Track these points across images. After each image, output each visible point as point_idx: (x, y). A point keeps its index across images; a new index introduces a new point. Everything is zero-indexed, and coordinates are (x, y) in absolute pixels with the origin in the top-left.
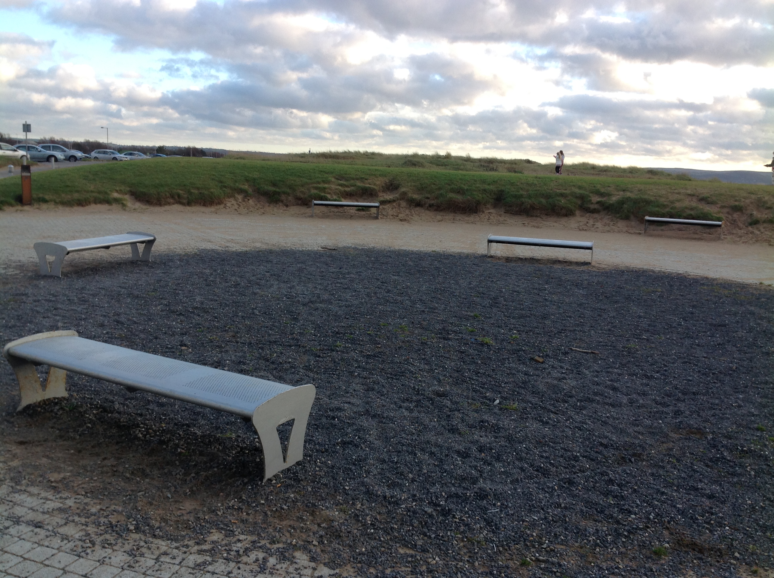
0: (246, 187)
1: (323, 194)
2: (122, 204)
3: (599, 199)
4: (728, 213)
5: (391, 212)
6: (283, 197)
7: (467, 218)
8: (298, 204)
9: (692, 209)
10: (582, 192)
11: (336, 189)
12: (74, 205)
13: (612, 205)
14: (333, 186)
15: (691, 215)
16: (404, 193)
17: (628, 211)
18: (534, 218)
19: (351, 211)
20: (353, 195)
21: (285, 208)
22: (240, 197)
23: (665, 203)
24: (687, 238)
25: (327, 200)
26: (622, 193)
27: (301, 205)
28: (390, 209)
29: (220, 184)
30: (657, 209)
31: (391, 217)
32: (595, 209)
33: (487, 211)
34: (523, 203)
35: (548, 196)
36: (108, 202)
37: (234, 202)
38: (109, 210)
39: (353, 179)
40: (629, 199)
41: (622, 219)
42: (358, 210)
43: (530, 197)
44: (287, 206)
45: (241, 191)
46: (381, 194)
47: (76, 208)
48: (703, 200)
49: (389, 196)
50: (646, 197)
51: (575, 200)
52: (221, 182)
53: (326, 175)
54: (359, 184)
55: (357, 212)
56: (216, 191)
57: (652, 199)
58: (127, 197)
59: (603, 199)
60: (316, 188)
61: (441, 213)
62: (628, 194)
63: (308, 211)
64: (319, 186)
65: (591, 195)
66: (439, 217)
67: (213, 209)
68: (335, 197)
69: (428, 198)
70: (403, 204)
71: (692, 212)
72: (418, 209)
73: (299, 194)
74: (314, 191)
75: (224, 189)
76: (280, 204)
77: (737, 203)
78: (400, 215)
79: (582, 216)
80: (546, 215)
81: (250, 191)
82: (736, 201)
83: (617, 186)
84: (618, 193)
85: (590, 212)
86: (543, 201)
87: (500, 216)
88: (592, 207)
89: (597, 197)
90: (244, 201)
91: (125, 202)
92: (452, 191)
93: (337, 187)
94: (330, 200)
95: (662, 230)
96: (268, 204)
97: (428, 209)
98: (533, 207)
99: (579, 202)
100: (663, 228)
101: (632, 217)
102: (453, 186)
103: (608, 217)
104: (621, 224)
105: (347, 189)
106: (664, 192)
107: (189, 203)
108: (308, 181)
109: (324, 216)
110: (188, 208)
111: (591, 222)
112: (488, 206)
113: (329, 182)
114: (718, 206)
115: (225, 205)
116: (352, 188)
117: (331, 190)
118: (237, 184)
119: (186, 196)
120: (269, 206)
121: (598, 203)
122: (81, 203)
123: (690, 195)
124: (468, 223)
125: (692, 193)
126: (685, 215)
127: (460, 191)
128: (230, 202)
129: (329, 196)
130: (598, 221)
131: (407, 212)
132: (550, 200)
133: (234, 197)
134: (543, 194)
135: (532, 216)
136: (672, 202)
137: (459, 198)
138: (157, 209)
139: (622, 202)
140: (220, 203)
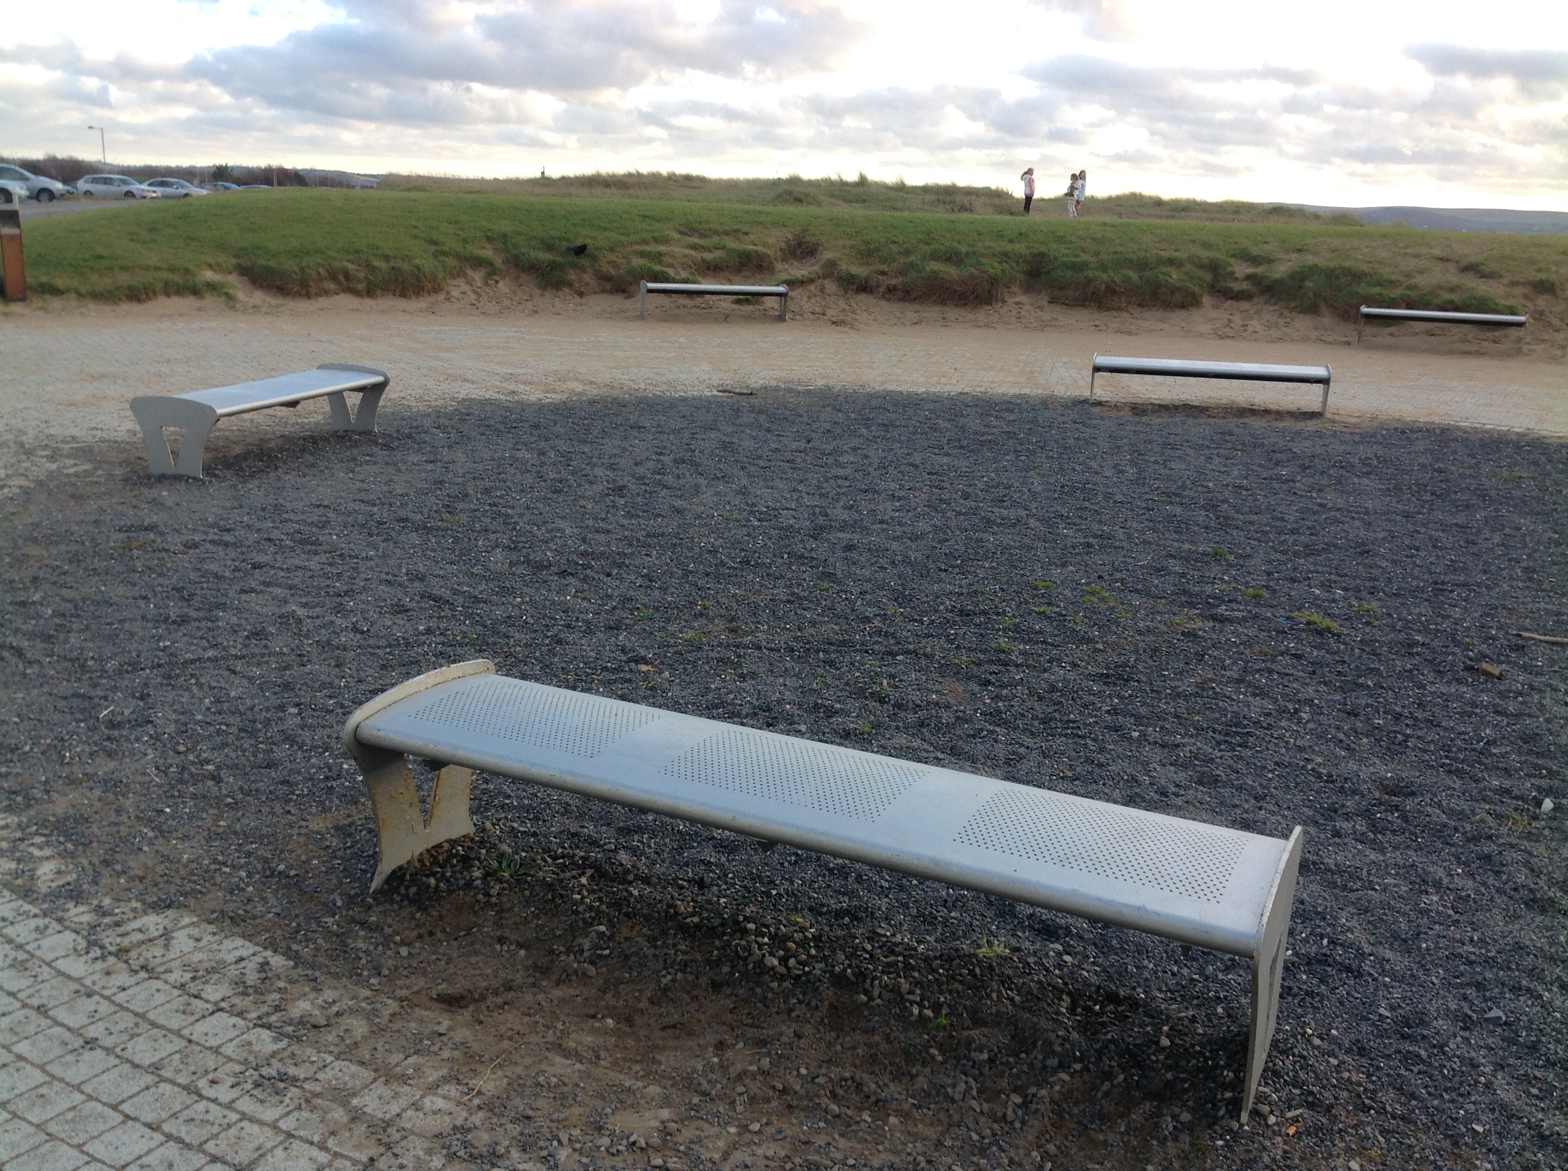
0: (488, 253)
1: (657, 268)
2: (227, 294)
3: (1250, 270)
4: (1526, 297)
5: (807, 306)
6: (572, 275)
7: (971, 316)
8: (604, 291)
9: (1452, 290)
10: (1212, 254)
11: (685, 256)
12: (120, 300)
13: (1280, 282)
14: (677, 250)
15: (1452, 302)
16: (831, 264)
17: (1315, 295)
18: (1115, 313)
19: (723, 304)
20: (721, 269)
21: (578, 299)
22: (477, 276)
23: (1394, 277)
24: (1451, 353)
25: (667, 281)
26: (1294, 256)
27: (611, 292)
28: (805, 299)
29: (433, 248)
30: (1377, 290)
31: (812, 317)
32: (1243, 291)
33: (1011, 301)
34: (1090, 281)
35: (1142, 265)
36: (194, 291)
37: (465, 287)
38: (199, 309)
39: (717, 233)
40: (1314, 270)
41: (1301, 312)
42: (738, 302)
43: (1104, 267)
44: (581, 294)
45: (478, 263)
46: (779, 266)
47: (126, 307)
48: (1469, 268)
49: (799, 271)
50: (1347, 264)
51: (1199, 272)
52: (434, 242)
53: (657, 226)
54: (731, 243)
55: (734, 306)
56: (428, 264)
57: (1365, 268)
58: (233, 278)
59: (1259, 270)
60: (642, 254)
61: (916, 306)
62: (1310, 259)
63: (631, 305)
64: (648, 248)
65: (1232, 261)
66: (911, 315)
67: (422, 303)
68: (684, 274)
69: (883, 273)
70: (831, 286)
71: (1452, 296)
72: (863, 296)
73: (606, 268)
74: (637, 262)
75: (442, 258)
76: (566, 290)
77: (1543, 276)
78: (830, 312)
79: (1216, 307)
80: (1139, 305)
81: (498, 261)
82: (1539, 270)
83: (1284, 241)
84: (1286, 257)
85: (1232, 298)
86: (1133, 275)
87: (1041, 308)
88: (1236, 286)
89: (1244, 265)
90: (487, 284)
91: (231, 292)
92: (935, 256)
93: (687, 251)
94: (674, 281)
95: (1392, 335)
96: (539, 292)
97: (883, 297)
98: (1112, 290)
99: (1208, 277)
100: (1392, 329)
101: (1323, 308)
102: (935, 246)
103: (1272, 308)
104: (1302, 323)
105: (708, 256)
106: (1385, 254)
107: (370, 292)
108: (622, 238)
109: (666, 318)
110: (368, 302)
111: (1237, 319)
112: (1014, 289)
113: (666, 241)
114: (1505, 281)
115: (448, 293)
116: (719, 253)
117: (674, 257)
118: (469, 248)
119: (362, 275)
120: (542, 295)
121: (1249, 277)
122: (136, 295)
123: (1441, 259)
124: (978, 327)
125: (1444, 254)
126: (1437, 301)
127: (952, 258)
128: (457, 288)
129: (671, 272)
130: (1251, 318)
131: (842, 304)
132: (1147, 274)
133: (465, 275)
134: (1131, 261)
135: (1108, 309)
136: (1408, 276)
137: (951, 271)
138: (302, 305)
139: (1300, 277)
140: (436, 289)
